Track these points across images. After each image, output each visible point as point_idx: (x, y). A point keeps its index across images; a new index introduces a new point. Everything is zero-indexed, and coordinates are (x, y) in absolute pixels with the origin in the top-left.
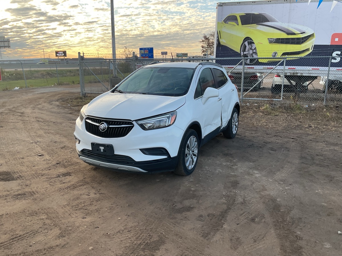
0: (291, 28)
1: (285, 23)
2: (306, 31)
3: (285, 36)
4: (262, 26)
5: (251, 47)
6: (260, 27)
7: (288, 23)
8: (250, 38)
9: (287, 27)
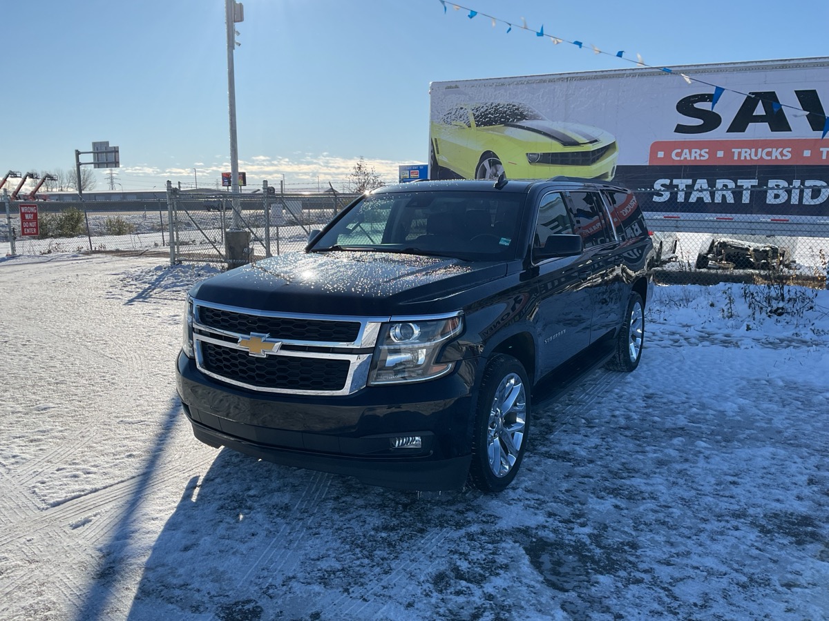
0: (571, 131)
1: (559, 122)
2: (600, 138)
3: (558, 148)
4: (515, 129)
5: (495, 171)
6: (511, 131)
7: (564, 121)
8: (493, 153)
9: (562, 131)
